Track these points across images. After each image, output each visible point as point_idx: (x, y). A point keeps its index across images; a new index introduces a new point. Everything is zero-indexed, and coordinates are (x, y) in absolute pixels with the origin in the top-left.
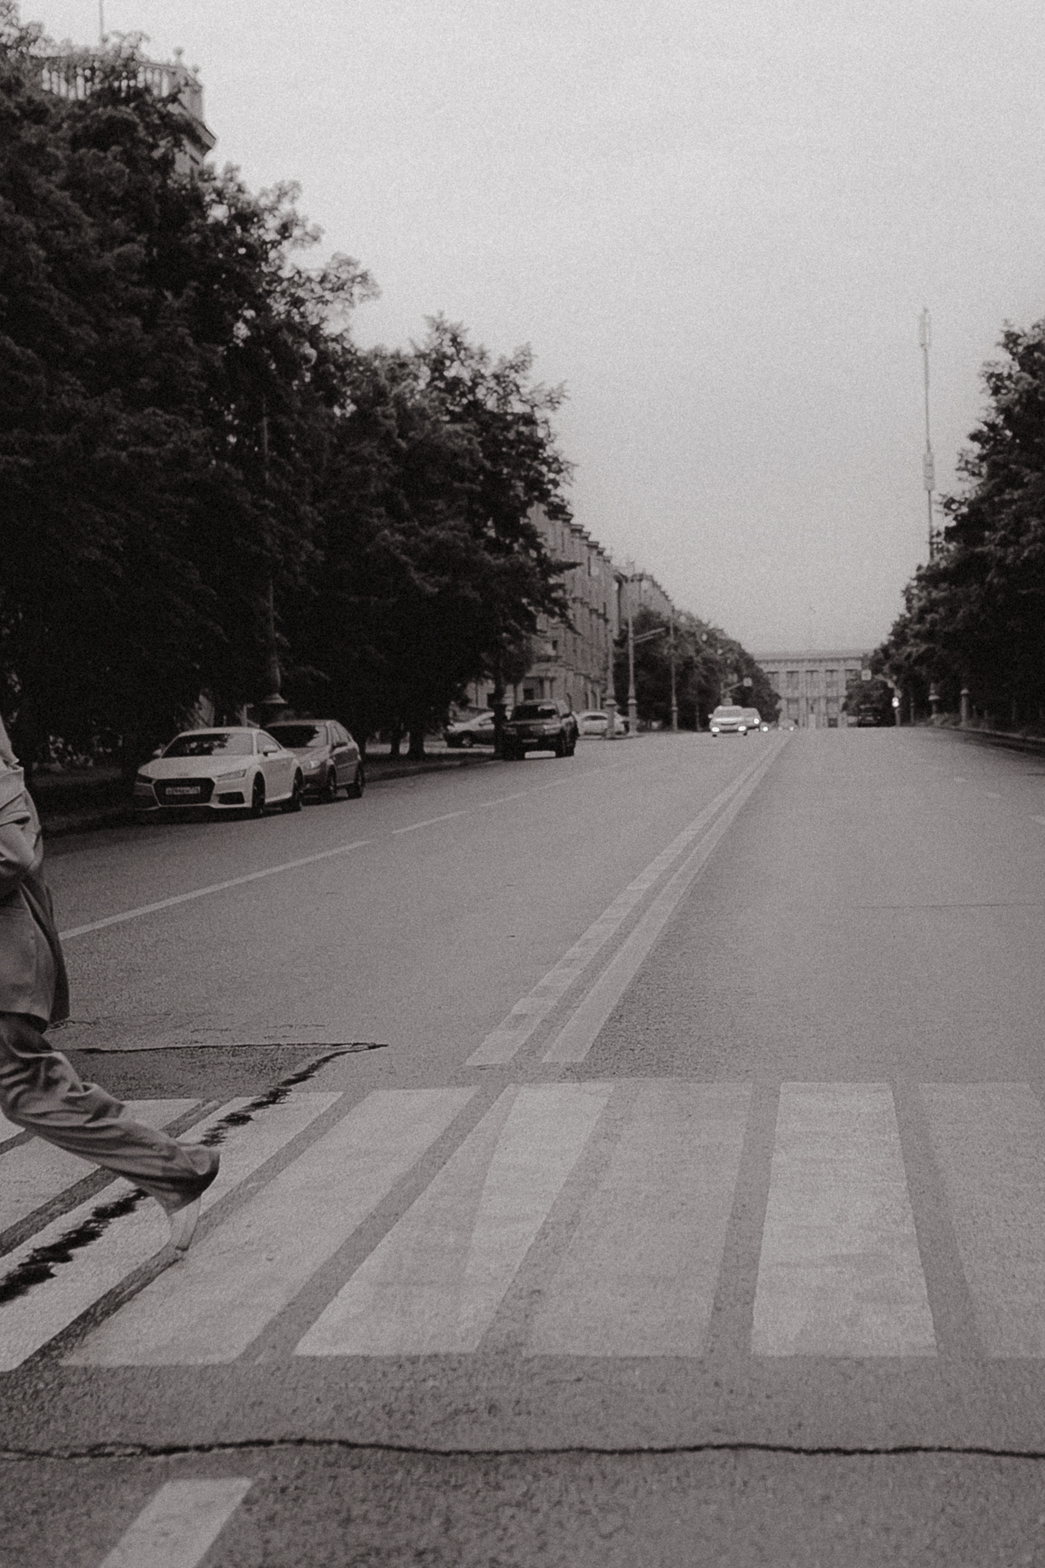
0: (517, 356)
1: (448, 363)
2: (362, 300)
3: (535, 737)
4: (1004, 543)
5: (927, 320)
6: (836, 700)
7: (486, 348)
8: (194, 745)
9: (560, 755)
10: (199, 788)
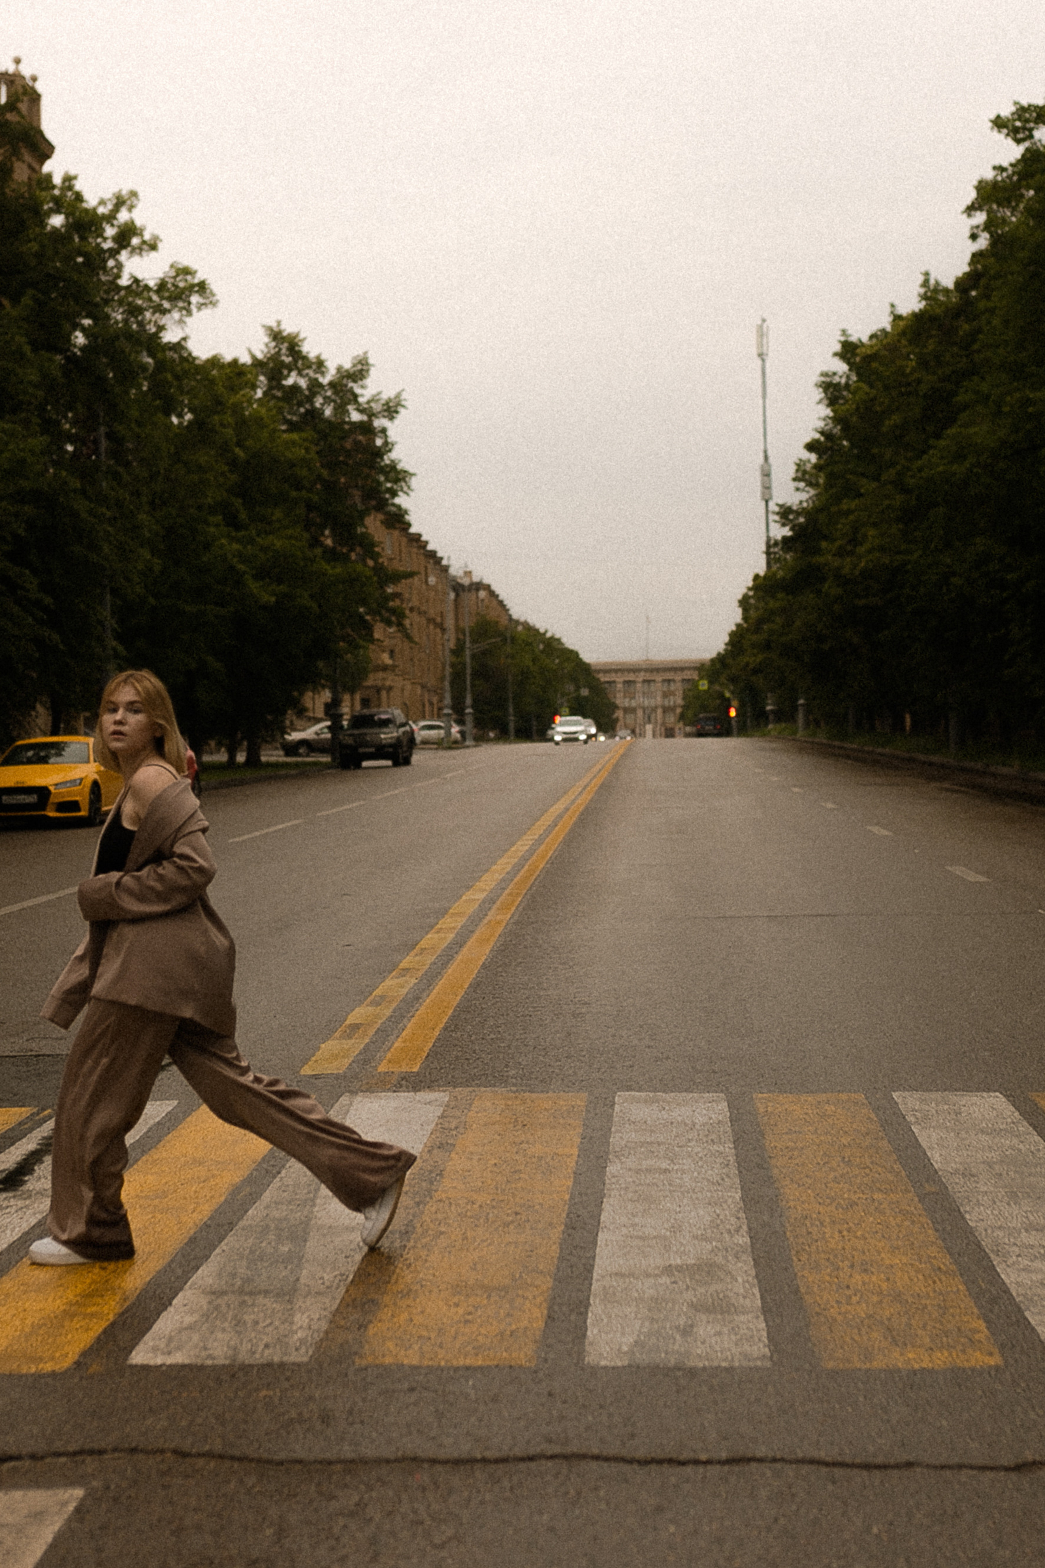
0: (354, 366)
1: (285, 372)
2: (199, 309)
3: (372, 746)
4: (841, 553)
5: (765, 329)
6: (672, 709)
7: (323, 357)
8: (30, 753)
9: (396, 764)
10: (35, 796)
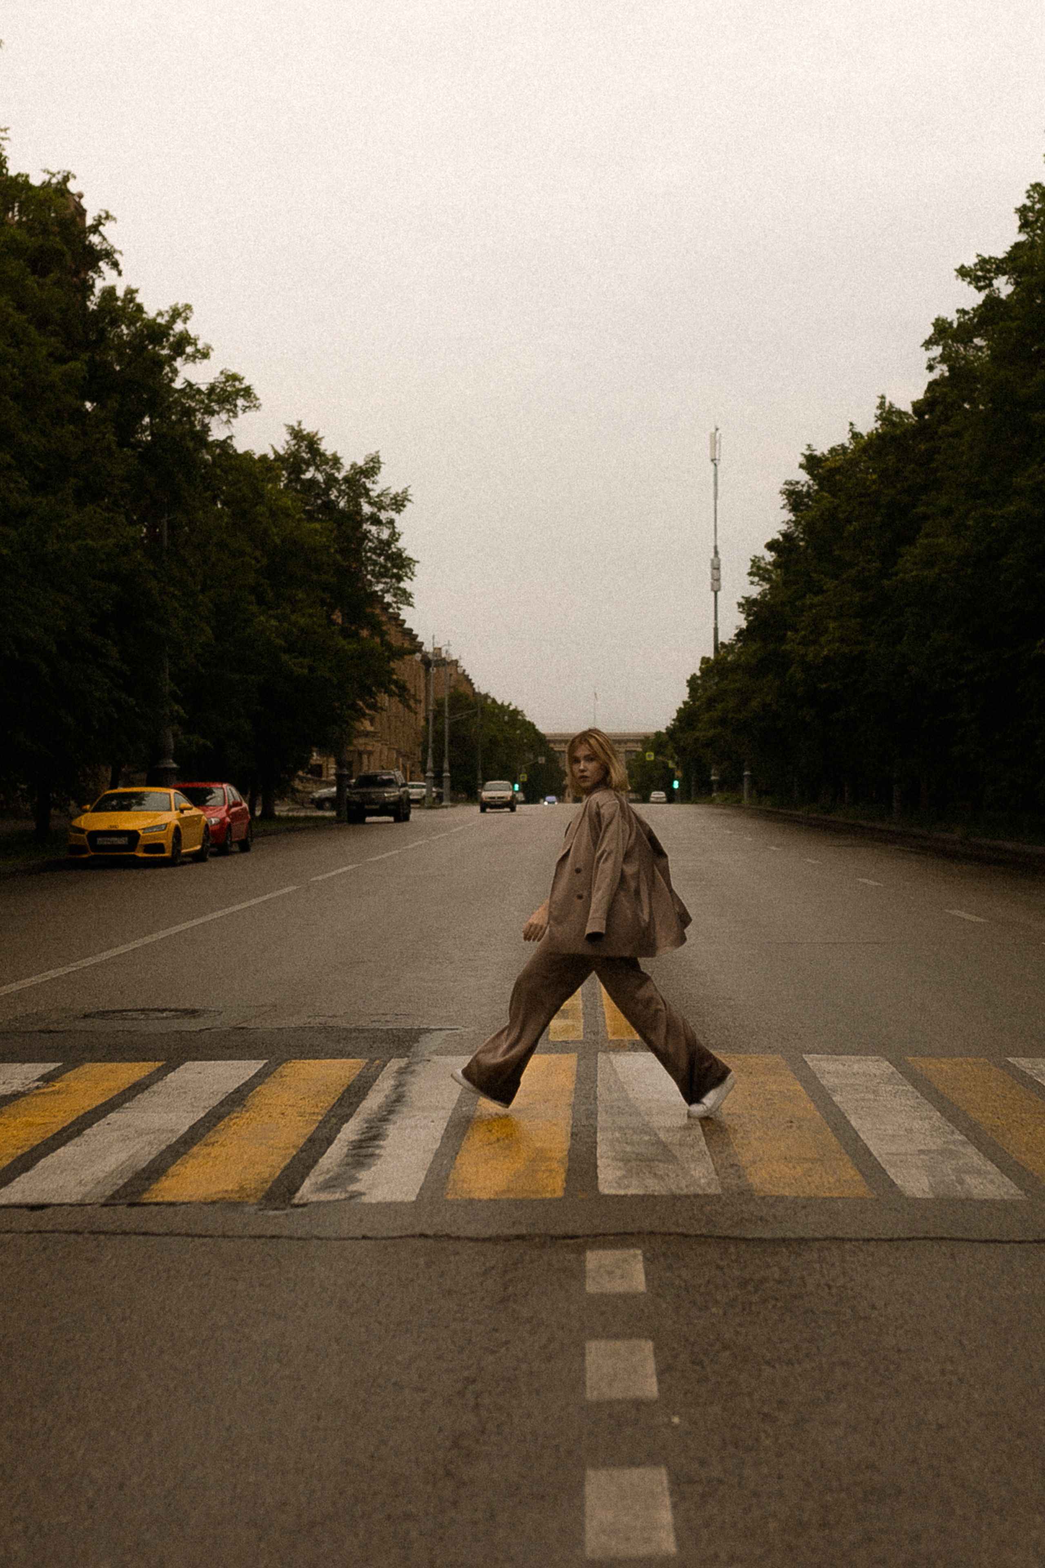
0: (366, 464)
1: (304, 467)
2: (244, 411)
3: (376, 804)
4: (804, 642)
5: (717, 438)
7: (339, 455)
8: (114, 803)
9: (397, 820)
10: (126, 839)
